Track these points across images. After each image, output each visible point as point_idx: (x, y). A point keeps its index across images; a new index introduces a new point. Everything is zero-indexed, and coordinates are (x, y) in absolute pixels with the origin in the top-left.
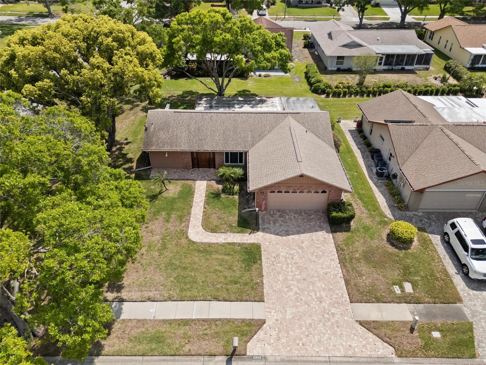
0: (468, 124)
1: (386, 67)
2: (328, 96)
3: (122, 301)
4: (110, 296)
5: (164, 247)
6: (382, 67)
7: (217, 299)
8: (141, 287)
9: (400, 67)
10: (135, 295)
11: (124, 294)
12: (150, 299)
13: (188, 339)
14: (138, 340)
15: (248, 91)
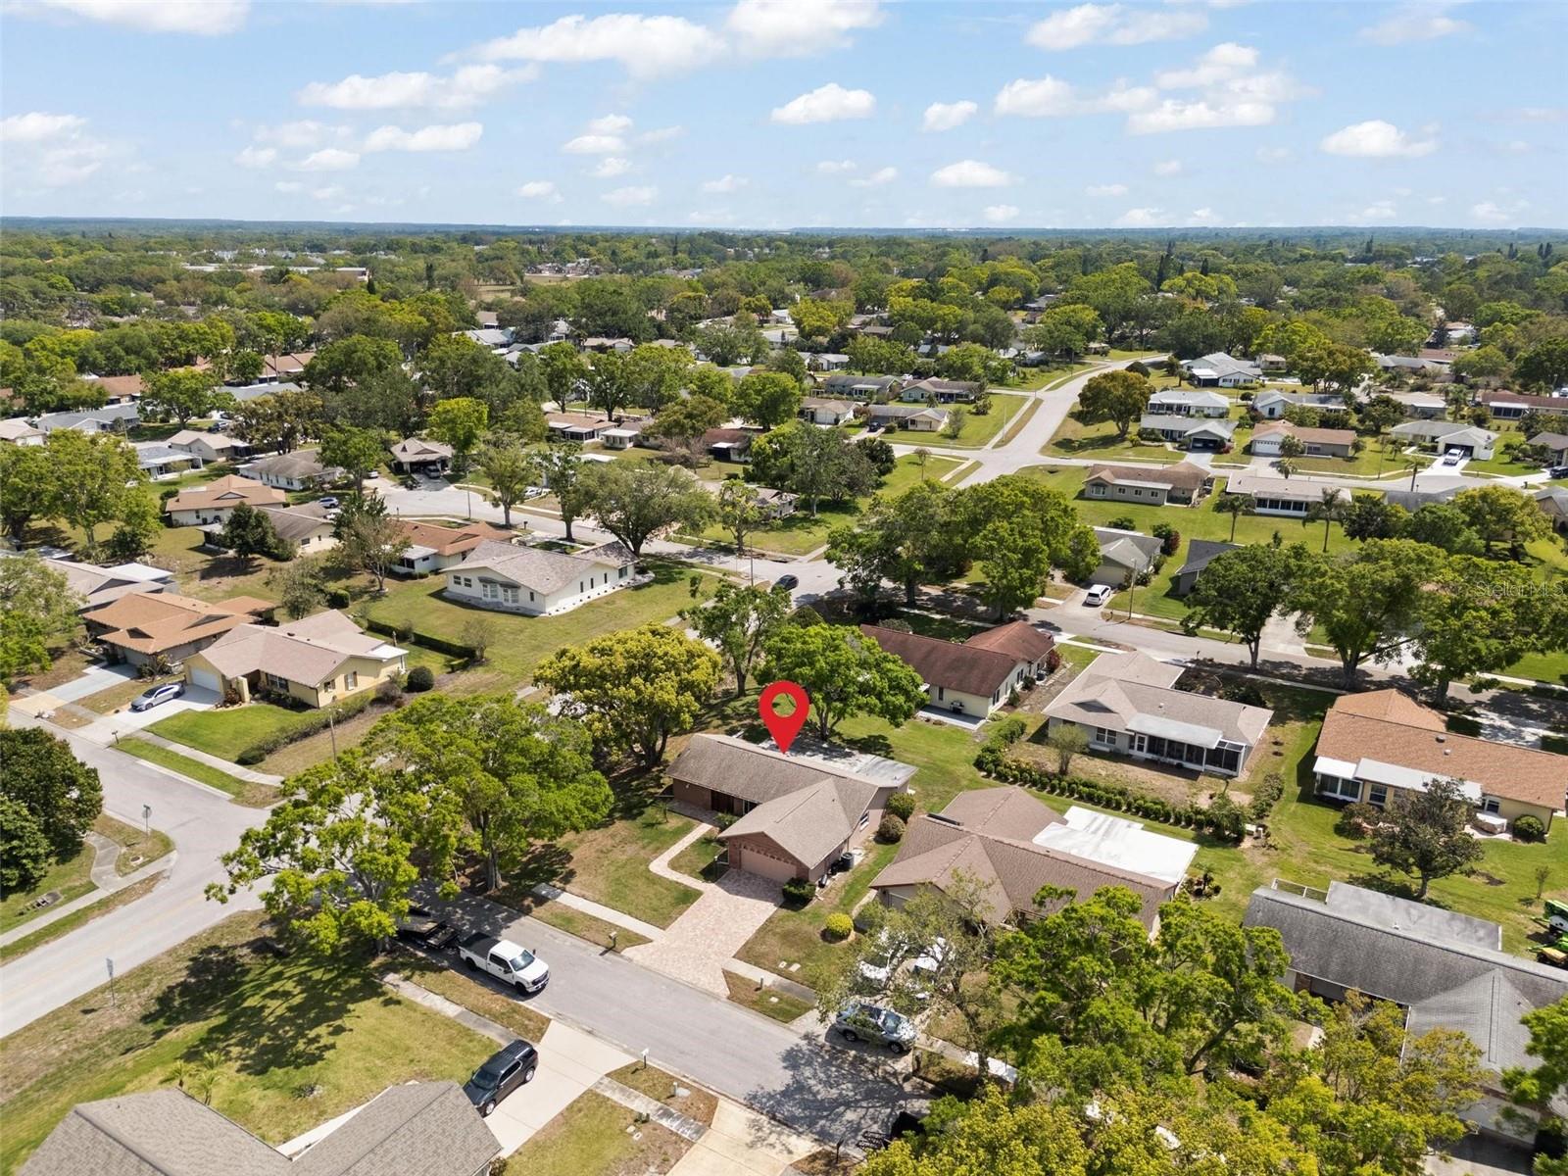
0: (1117, 873)
1: (1150, 756)
2: (989, 776)
3: (564, 890)
4: (558, 884)
5: (623, 867)
6: (1145, 755)
7: (630, 914)
8: (584, 886)
9: (1176, 762)
10: (576, 890)
11: (568, 887)
12: (583, 897)
13: (589, 928)
14: (557, 916)
15: (884, 738)
